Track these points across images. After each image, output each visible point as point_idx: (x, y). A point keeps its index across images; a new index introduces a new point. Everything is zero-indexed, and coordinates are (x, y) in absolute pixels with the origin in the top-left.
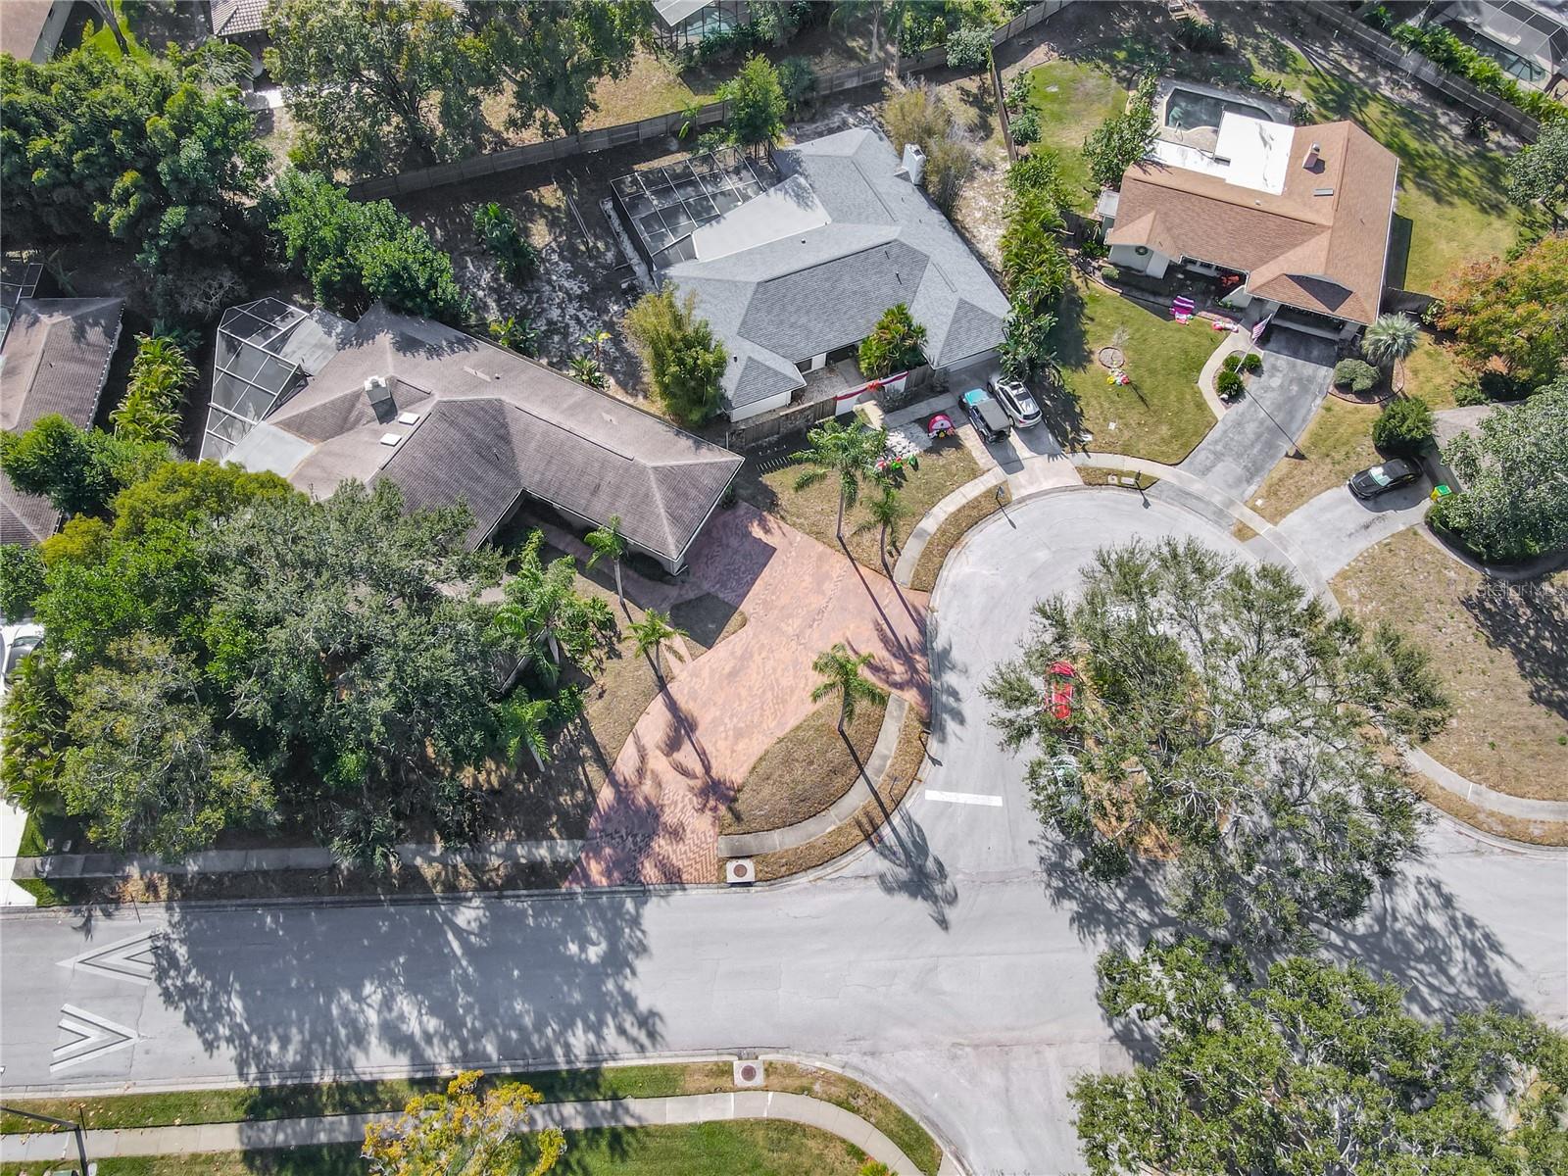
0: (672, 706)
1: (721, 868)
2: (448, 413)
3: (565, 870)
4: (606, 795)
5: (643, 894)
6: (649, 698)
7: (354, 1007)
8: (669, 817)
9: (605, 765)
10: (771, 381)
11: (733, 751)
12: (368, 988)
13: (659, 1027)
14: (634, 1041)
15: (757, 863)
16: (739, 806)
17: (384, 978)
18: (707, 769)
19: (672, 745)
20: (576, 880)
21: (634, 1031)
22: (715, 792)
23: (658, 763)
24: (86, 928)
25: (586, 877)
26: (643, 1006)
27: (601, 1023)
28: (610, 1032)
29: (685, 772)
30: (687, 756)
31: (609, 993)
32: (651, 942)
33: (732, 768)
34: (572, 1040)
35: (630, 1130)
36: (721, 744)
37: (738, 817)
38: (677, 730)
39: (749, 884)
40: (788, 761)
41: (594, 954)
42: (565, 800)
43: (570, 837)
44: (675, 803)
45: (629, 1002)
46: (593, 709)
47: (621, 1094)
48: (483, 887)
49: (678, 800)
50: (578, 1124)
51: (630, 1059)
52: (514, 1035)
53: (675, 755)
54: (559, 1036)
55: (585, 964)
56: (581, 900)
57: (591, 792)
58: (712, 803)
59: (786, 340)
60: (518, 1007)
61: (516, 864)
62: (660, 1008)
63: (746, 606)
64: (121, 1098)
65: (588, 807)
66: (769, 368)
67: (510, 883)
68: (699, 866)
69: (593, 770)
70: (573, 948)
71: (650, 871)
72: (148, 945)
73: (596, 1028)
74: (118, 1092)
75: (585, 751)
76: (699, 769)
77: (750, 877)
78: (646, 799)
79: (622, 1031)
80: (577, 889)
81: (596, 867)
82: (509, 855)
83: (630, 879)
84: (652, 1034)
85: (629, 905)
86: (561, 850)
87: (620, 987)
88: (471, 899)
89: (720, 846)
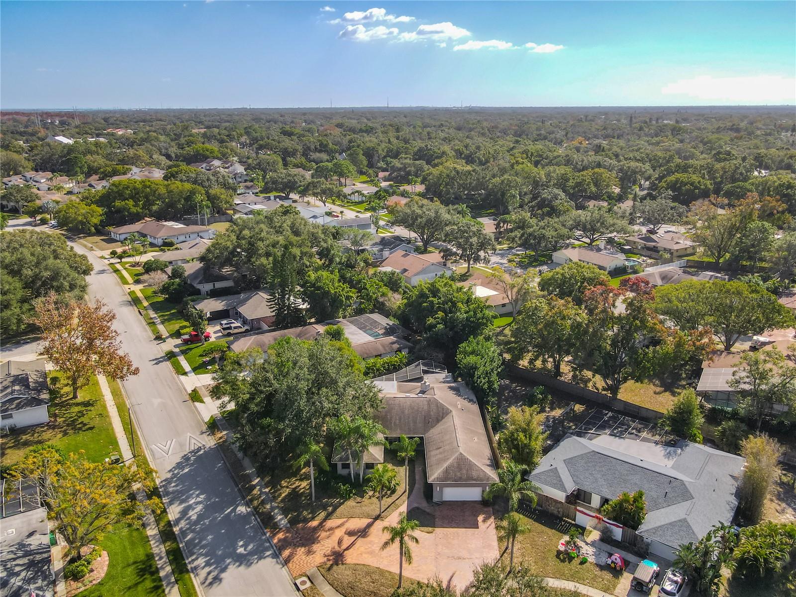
0: (369, 526)
1: (301, 575)
2: (433, 402)
3: (275, 528)
4: (315, 523)
5: (276, 556)
6: (368, 517)
7: (194, 496)
8: (315, 547)
9: (328, 516)
10: (555, 482)
11: (361, 554)
12: (202, 496)
13: (215, 585)
14: (206, 579)
15: (311, 587)
16: (335, 567)
17: (208, 498)
18: (347, 549)
19: (350, 533)
20: (272, 532)
21: (210, 577)
22: (338, 557)
23: (339, 533)
24: (202, 433)
25: (274, 535)
26: (223, 575)
27: (210, 565)
28: (207, 569)
29: (340, 542)
30: (348, 541)
31: (225, 562)
32: (254, 567)
33: (351, 557)
34: (200, 559)
35: (164, 591)
36: (362, 549)
37: (329, 569)
38: (358, 531)
39: (298, 589)
40: (368, 574)
41: (241, 550)
42: (305, 513)
43: (289, 522)
44: (323, 546)
45: (224, 570)
46: (351, 503)
47: (179, 582)
48: (255, 508)
49: (325, 546)
50: (162, 574)
51: (196, 582)
52: (197, 541)
53: (346, 536)
54: (201, 555)
55: (235, 549)
56: (264, 537)
57: (313, 519)
58: (331, 558)
59: (582, 478)
60: (210, 537)
61: (270, 513)
62: (224, 582)
63: (438, 531)
64: (147, 461)
65: (306, 521)
66: (560, 477)
67: (260, 515)
68: (298, 567)
69: (323, 515)
70: (241, 543)
71: (286, 553)
72: (200, 445)
73: (208, 564)
74: (149, 460)
75: (330, 509)
76: (344, 546)
77: (302, 588)
78: (319, 536)
79: (209, 573)
80: (268, 535)
81: (281, 536)
82: (273, 509)
83: (280, 548)
84: (211, 584)
85: (268, 553)
86: (283, 522)
87: (229, 564)
88: (249, 507)
89: (312, 570)
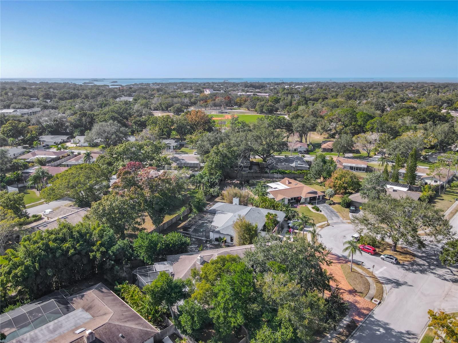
1: (373, 303)
3: (354, 322)
5: (371, 316)
8: (352, 301)
13: (412, 332)
14: (413, 338)
15: (376, 298)
16: (359, 291)
18: (344, 290)
20: (358, 323)
21: (410, 337)
22: (351, 292)
25: (359, 321)
26: (404, 332)
28: (408, 340)
31: (396, 335)
32: (386, 321)
37: (361, 293)
39: (380, 303)
41: (382, 330)
43: (345, 316)
45: (401, 333)
48: (347, 336)
55: (384, 333)
56: (364, 325)
58: (354, 294)
61: (345, 328)
62: (407, 330)
67: (350, 332)
68: (370, 305)
70: (378, 333)
71: (365, 312)
77: (379, 301)
79: (409, 338)
81: (357, 318)
82: (341, 327)
83: (365, 315)
84: (413, 335)
85: (372, 319)
86: (347, 319)
87: (396, 332)
88: (348, 341)
89: (367, 299)
